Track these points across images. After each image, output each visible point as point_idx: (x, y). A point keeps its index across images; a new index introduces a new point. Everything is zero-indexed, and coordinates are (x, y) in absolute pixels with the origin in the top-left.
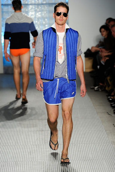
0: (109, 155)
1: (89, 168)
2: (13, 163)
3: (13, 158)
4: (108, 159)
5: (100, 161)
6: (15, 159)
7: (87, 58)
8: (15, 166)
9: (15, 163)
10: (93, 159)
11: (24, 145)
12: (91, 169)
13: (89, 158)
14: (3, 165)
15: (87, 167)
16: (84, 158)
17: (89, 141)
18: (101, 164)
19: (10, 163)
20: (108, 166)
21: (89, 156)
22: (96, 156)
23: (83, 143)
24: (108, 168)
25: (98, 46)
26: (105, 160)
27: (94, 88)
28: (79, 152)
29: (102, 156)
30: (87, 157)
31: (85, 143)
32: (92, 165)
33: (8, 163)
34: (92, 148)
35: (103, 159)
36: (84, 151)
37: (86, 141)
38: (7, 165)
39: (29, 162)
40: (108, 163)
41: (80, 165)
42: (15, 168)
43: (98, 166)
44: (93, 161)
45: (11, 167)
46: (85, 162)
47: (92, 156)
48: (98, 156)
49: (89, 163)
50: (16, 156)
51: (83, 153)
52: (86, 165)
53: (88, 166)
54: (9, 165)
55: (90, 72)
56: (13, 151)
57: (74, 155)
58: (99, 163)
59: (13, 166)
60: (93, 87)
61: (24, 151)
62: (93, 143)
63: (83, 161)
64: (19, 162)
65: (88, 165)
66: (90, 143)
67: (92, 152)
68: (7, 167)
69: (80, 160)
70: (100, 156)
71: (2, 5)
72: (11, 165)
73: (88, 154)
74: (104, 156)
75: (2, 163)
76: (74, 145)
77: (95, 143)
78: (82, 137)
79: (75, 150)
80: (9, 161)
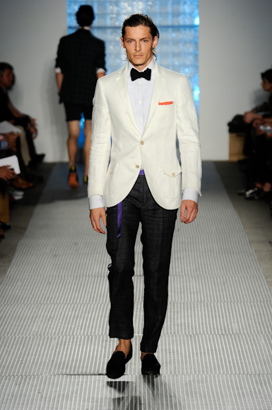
0: (270, 325)
1: (231, 349)
2: (85, 338)
3: (85, 329)
4: (269, 333)
5: (253, 336)
6: (88, 331)
7: (234, 135)
8: (87, 345)
9: (88, 338)
10: (240, 333)
12: (235, 351)
13: (232, 330)
14: (65, 342)
15: (227, 348)
16: (221, 330)
17: (234, 298)
18: (255, 342)
19: (77, 338)
20: (267, 347)
21: (231, 326)
22: (246, 328)
23: (221, 301)
24: (269, 351)
26: (264, 336)
27: (244, 194)
28: (212, 318)
29: (257, 327)
30: (228, 329)
32: (237, 344)
33: (74, 338)
34: (239, 311)
35: (258, 333)
36: (223, 317)
37: (227, 298)
38: (73, 342)
40: (269, 341)
41: (214, 344)
42: (87, 347)
43: (249, 347)
44: (239, 337)
45: (80, 345)
46: (224, 338)
47: (239, 326)
48: (250, 328)
49: (232, 340)
50: (89, 324)
51: (220, 320)
52: (226, 344)
53: (230, 347)
54: (77, 342)
55: (240, 162)
56: (85, 314)
57: (203, 324)
58: (251, 341)
59: (83, 345)
60: (243, 191)
62: (241, 301)
63: (220, 337)
64: (96, 336)
65: (229, 343)
67: (237, 319)
68: (72, 345)
69: (215, 333)
70: (253, 327)
71: (70, 28)
72: (80, 342)
73: (231, 322)
74: (260, 328)
75: (63, 337)
76: (204, 305)
77: (244, 301)
78: (219, 290)
79: (205, 315)
80: (76, 334)
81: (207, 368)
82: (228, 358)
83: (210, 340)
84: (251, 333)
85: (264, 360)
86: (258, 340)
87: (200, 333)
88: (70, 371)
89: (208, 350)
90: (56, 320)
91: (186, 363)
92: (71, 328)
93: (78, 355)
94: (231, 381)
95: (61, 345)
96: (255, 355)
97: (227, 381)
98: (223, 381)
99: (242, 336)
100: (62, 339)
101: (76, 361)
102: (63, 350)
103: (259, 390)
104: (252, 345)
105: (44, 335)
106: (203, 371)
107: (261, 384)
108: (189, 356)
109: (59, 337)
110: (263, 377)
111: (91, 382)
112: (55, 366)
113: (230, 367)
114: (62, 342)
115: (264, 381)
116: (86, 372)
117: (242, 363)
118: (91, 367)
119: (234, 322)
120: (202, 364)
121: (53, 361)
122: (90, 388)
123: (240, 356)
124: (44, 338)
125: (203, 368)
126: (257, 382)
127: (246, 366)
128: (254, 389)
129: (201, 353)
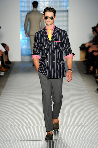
0: (96, 122)
2: (27, 127)
3: (27, 123)
4: (95, 125)
5: (89, 126)
9: (28, 127)
10: (85, 125)
11: (35, 113)
12: (83, 132)
13: (82, 124)
16: (78, 124)
18: (90, 128)
19: (24, 127)
20: (95, 130)
21: (81, 122)
22: (87, 123)
23: (77, 113)
24: (95, 132)
25: (90, 42)
26: (93, 126)
28: (74, 119)
29: (91, 123)
30: (80, 123)
31: (79, 113)
34: (84, 117)
35: (91, 125)
36: (78, 119)
37: (80, 112)
38: (22, 128)
39: (38, 126)
40: (95, 128)
41: (75, 129)
42: (28, 130)
44: (84, 126)
46: (79, 126)
47: (84, 122)
49: (82, 128)
50: (29, 121)
52: (79, 129)
53: (81, 130)
54: (24, 128)
56: (27, 117)
57: (71, 121)
59: (26, 129)
61: (34, 118)
63: (77, 126)
64: (31, 126)
66: (82, 113)
69: (75, 125)
70: (89, 123)
71: (21, 11)
75: (19, 126)
76: (71, 114)
77: (86, 113)
78: (77, 109)
79: (71, 118)
80: (24, 125)
81: (72, 138)
82: (80, 134)
83: (73, 127)
84: (89, 125)
85: (93, 135)
86: (91, 128)
87: (70, 125)
88: (22, 139)
89: (73, 131)
90: (16, 120)
91: (65, 136)
92: (22, 123)
93: (24, 133)
94: (81, 143)
95: (18, 129)
96: (90, 133)
97: (80, 143)
98: (78, 143)
99: (85, 126)
100: (19, 127)
101: (24, 135)
102: (19, 131)
103: (92, 146)
104: (89, 129)
105: (12, 125)
106: (71, 139)
107: (92, 144)
108: (66, 134)
109: (17, 126)
110: (93, 141)
111: (29, 143)
112: (16, 137)
113: (81, 137)
114: (18, 128)
115: (94, 143)
116: (27, 139)
117: (85, 136)
118: (29, 138)
119: (82, 121)
120: (71, 136)
121: (15, 135)
122: (29, 145)
123: (84, 133)
124: (12, 126)
125: (71, 138)
126: (91, 143)
127: (87, 137)
128: (90, 145)
129: (70, 132)
